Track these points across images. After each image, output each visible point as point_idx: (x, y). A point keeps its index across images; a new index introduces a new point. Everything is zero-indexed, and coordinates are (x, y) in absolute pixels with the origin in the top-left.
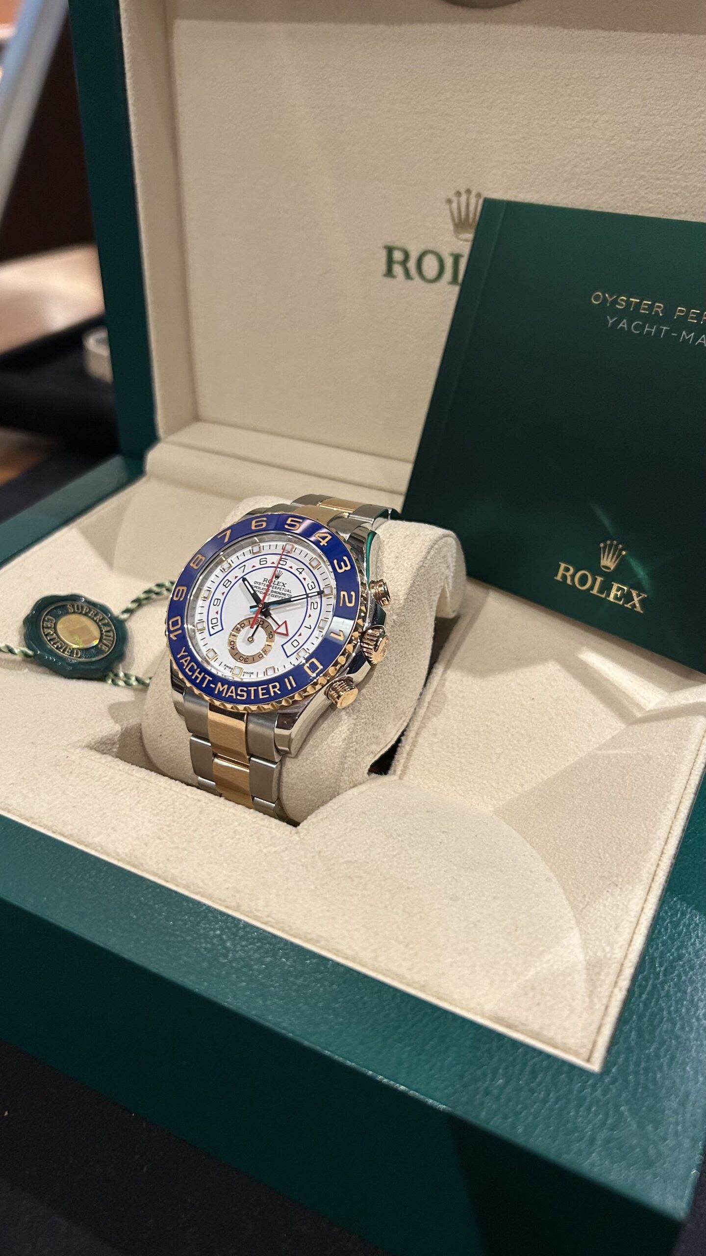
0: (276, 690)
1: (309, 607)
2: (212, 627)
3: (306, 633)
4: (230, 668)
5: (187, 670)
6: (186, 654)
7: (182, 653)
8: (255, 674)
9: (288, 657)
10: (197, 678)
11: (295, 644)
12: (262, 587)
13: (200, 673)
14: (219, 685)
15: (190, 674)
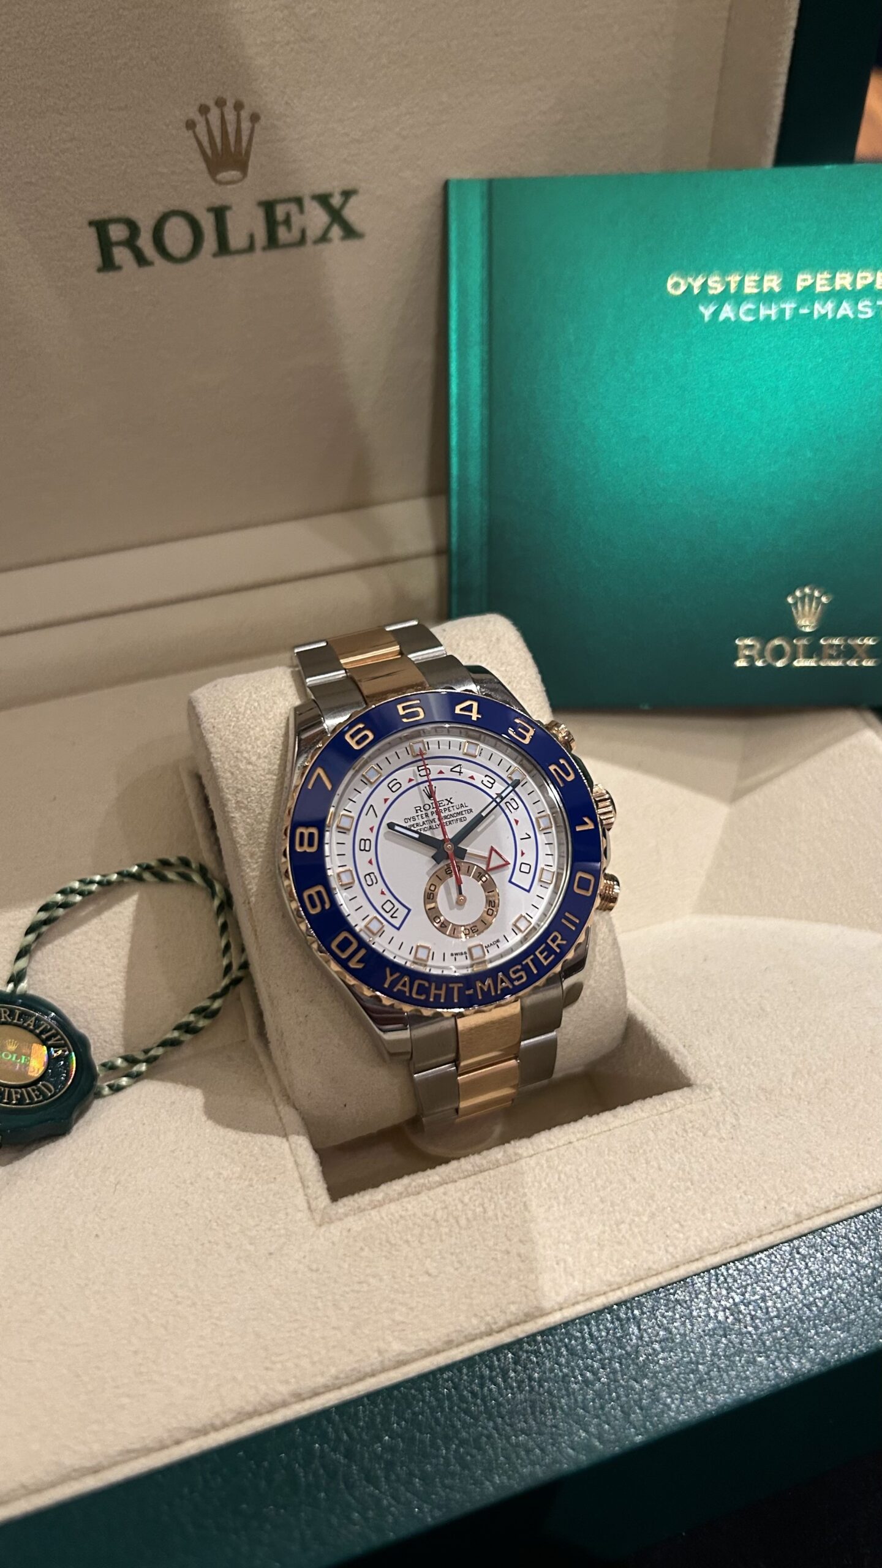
0: (559, 942)
1: (507, 811)
2: (392, 917)
3: (528, 846)
4: (462, 954)
5: (414, 996)
6: (397, 975)
7: (389, 979)
8: (502, 939)
9: (528, 891)
10: (438, 996)
11: (525, 868)
12: (420, 821)
13: (438, 988)
14: (479, 984)
15: (423, 997)
